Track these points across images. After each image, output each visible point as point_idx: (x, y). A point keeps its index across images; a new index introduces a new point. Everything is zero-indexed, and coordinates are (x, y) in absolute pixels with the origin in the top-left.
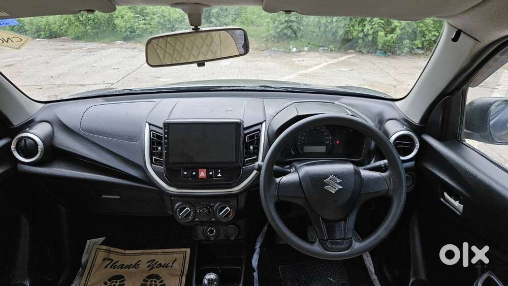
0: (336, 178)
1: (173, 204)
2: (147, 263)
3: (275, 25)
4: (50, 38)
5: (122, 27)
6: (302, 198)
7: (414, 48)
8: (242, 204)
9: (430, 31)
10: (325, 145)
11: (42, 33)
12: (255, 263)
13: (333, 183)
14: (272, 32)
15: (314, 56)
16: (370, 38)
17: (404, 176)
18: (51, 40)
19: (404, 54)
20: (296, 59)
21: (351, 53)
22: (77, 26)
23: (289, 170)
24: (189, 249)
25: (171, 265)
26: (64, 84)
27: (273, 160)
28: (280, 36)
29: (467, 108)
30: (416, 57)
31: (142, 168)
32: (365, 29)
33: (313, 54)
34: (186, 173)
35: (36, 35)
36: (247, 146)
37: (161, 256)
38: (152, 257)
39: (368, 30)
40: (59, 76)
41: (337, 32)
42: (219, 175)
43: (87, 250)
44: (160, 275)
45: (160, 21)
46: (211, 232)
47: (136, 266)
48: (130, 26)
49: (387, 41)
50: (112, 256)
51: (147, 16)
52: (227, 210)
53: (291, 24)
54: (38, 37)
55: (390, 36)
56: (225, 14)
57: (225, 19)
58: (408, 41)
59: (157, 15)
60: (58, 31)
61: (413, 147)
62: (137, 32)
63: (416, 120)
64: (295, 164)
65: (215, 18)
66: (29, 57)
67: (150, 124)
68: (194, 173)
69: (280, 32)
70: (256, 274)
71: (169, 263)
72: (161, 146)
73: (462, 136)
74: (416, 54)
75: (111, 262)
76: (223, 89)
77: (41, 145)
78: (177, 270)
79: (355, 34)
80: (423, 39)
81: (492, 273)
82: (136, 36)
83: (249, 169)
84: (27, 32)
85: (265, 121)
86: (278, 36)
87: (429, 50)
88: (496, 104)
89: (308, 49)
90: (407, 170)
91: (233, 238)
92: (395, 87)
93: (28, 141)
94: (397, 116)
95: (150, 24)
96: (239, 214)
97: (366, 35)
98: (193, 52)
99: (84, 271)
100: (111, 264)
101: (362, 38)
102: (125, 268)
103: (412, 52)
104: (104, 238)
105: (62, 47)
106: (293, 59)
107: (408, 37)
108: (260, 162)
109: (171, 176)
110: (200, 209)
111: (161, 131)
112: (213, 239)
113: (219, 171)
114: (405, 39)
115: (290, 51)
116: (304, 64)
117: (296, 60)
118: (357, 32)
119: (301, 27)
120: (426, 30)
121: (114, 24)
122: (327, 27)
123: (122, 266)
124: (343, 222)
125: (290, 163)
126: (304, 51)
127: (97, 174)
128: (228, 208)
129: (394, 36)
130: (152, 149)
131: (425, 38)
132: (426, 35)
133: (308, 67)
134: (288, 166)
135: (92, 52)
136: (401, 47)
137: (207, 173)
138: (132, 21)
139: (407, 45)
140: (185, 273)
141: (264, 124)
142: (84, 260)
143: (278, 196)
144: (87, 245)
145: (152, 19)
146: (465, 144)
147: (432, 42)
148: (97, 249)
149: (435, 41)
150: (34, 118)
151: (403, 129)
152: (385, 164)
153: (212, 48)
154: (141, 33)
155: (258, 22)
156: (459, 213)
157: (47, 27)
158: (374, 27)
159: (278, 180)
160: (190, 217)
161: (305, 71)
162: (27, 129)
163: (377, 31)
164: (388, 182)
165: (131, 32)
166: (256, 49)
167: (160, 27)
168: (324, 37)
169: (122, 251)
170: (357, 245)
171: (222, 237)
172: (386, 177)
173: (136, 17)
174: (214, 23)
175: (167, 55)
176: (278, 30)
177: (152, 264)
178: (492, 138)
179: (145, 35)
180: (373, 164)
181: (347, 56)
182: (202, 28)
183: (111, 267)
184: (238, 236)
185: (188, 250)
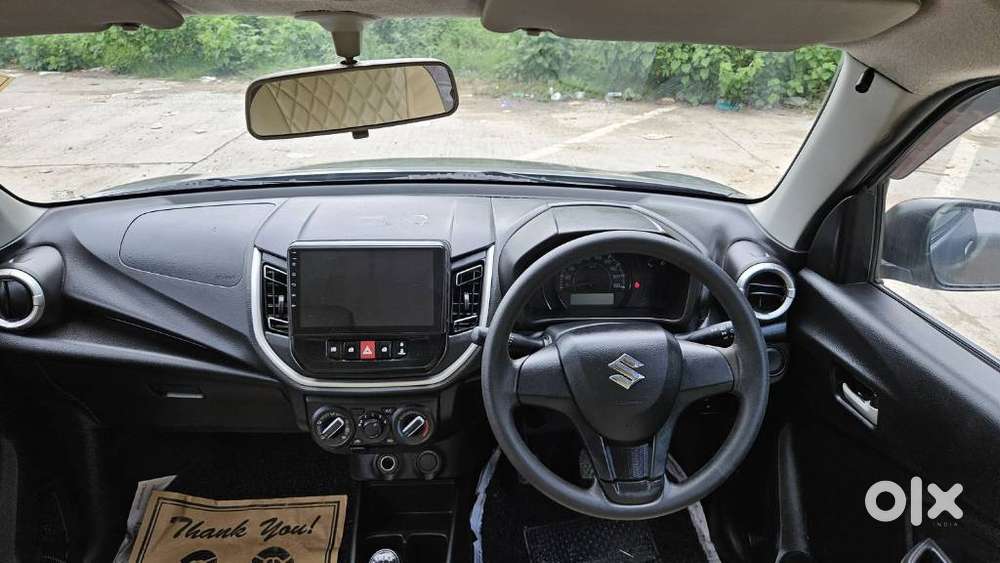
0: (632, 360)
1: (309, 410)
2: (262, 525)
3: (520, 46)
4: (67, 71)
5: (214, 49)
6: (565, 398)
7: (790, 93)
8: (447, 410)
9: (820, 62)
10: (613, 290)
11: (52, 59)
12: (476, 521)
13: (626, 368)
14: (514, 61)
15: (596, 109)
16: (704, 75)
17: (764, 350)
18: (69, 73)
19: (770, 107)
20: (562, 116)
21: (667, 104)
22: (122, 45)
23: (541, 343)
24: (345, 497)
25: (308, 528)
26: (96, 162)
27: (510, 322)
28: (529, 69)
29: (886, 220)
30: (793, 113)
31: (245, 340)
32: (695, 58)
33: (594, 104)
34: (334, 349)
35: (40, 64)
36: (457, 294)
37: (289, 511)
38: (272, 514)
39: (700, 59)
40: (85, 147)
41: (640, 61)
42: (402, 352)
43: (140, 501)
44: (287, 550)
45: (291, 36)
46: (388, 464)
47: (239, 531)
48: (229, 47)
49: (737, 82)
50: (190, 513)
51: (265, 26)
52: (418, 422)
53: (551, 46)
54: (44, 68)
55: (742, 71)
56: (421, 25)
57: (421, 35)
58: (777, 81)
59: (285, 26)
60: (84, 56)
61: (782, 293)
62: (245, 59)
63: (789, 242)
64: (552, 329)
65: (401, 32)
66: (25, 108)
67: (262, 251)
68: (351, 350)
69: (529, 60)
70: (477, 545)
71: (305, 526)
72: (285, 294)
73: (878, 274)
74: (792, 107)
75: (187, 526)
76: (411, 177)
77: (38, 294)
78: (320, 540)
79: (675, 66)
80: (806, 78)
81: (933, 542)
82: (242, 67)
83: (462, 339)
84: (21, 58)
85: (494, 243)
86: (525, 68)
87: (818, 98)
88: (944, 210)
89: (585, 96)
90: (770, 340)
91: (430, 477)
92: (752, 171)
93: (12, 285)
94: (752, 235)
95: (270, 43)
96: (442, 429)
97: (696, 69)
98: (351, 104)
99: (134, 543)
100: (186, 530)
101: (690, 74)
102: (217, 536)
103: (786, 102)
104: (174, 477)
105: (91, 88)
106: (554, 116)
107: (778, 74)
108: (482, 327)
109: (305, 356)
110: (364, 420)
111: (284, 265)
112: (390, 477)
113: (402, 345)
114: (771, 77)
115: (548, 99)
116: (577, 124)
117: (559, 117)
118: (679, 62)
119: (571, 52)
120: (811, 59)
121: (198, 43)
122: (622, 52)
123: (210, 533)
124: (645, 446)
125: (543, 327)
126: (576, 100)
127: (155, 351)
128: (419, 417)
129: (751, 71)
130: (265, 301)
131: (810, 74)
132: (812, 69)
133: (584, 132)
134: (539, 334)
135: (154, 98)
136: (763, 92)
137: (378, 349)
138: (234, 37)
139: (776, 89)
140: (337, 545)
141: (491, 250)
142: (131, 521)
143: (517, 395)
144: (138, 492)
145: (273, 32)
146: (882, 290)
147: (823, 83)
148: (159, 498)
149: (828, 82)
150: (23, 239)
151: (763, 259)
152: (728, 330)
153: (389, 95)
154: (252, 60)
155: (485, 41)
156: (871, 426)
157: (61, 46)
158: (712, 52)
159: (517, 363)
160: (344, 437)
161: (578, 140)
162: (11, 261)
163: (719, 61)
164: (734, 366)
165: (231, 59)
166: (482, 94)
167: (290, 49)
168: (615, 72)
169: (211, 502)
170: (672, 491)
171: (409, 474)
172: (730, 355)
173: (242, 28)
174: (398, 41)
175: (298, 109)
176: (526, 58)
177: (271, 528)
178: (936, 279)
179: (260, 65)
180: (707, 329)
181: (661, 110)
182: (362, 61)
183: (187, 536)
184: (442, 470)
185: (343, 499)
